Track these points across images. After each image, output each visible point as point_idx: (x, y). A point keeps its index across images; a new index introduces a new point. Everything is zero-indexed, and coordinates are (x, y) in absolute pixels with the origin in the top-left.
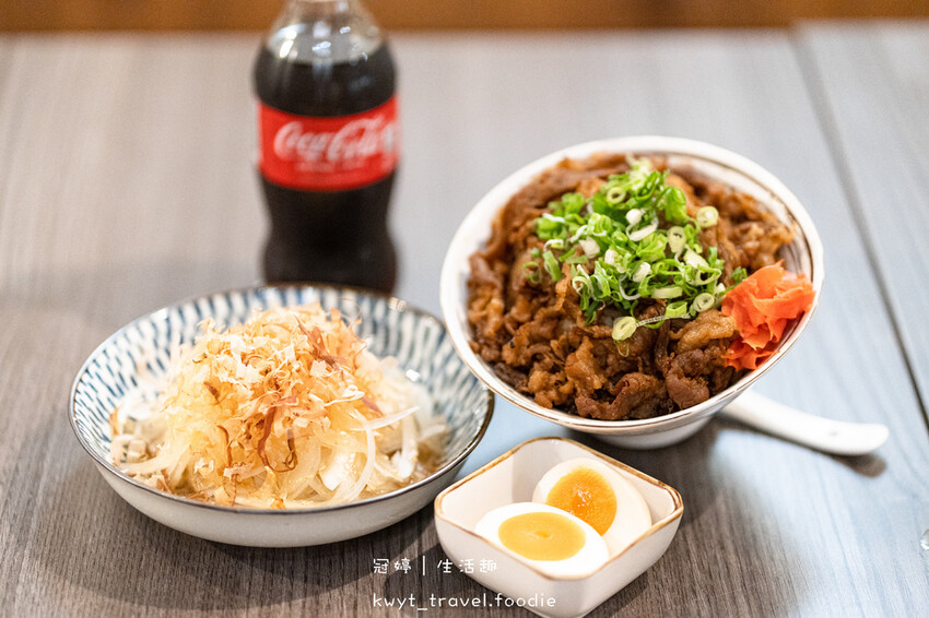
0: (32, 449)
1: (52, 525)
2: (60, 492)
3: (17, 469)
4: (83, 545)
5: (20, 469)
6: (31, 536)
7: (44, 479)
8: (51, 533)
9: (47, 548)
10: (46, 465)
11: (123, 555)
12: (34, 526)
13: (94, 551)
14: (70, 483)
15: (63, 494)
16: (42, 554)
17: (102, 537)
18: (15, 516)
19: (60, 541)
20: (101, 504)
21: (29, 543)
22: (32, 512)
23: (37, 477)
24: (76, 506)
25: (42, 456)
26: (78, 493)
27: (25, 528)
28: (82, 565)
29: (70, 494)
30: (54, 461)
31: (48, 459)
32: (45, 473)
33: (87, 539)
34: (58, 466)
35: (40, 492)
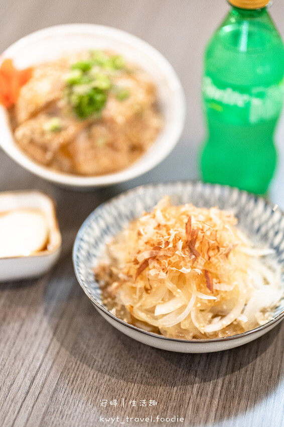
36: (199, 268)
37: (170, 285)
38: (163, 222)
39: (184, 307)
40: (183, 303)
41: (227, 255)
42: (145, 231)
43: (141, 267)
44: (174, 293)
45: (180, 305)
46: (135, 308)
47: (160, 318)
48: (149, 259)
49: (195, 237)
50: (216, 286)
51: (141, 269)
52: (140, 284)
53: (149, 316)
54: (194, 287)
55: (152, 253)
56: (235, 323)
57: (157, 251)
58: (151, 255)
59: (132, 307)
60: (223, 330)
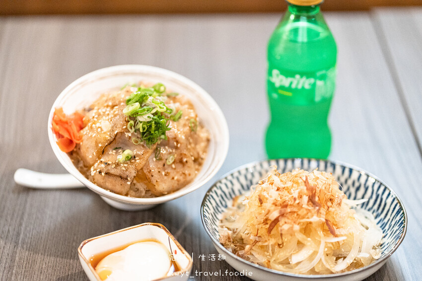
0: (16, 221)
1: (26, 258)
2: (29, 242)
3: (9, 231)
4: (40, 268)
5: (10, 230)
6: (16, 264)
7: (22, 236)
8: (25, 263)
9: (24, 270)
10: (23, 229)
11: (60, 273)
12: (17, 259)
13: (46, 271)
14: (34, 237)
15: (31, 242)
16: (21, 272)
17: (50, 264)
18: (8, 254)
19: (30, 266)
20: (49, 248)
21: (15, 267)
22: (16, 252)
23: (18, 234)
24: (37, 249)
25: (21, 225)
26: (38, 242)
27: (13, 260)
28: (40, 278)
29: (34, 242)
30: (26, 227)
31: (24, 225)
32: (22, 233)
33: (43, 265)
34: (28, 229)
35: (20, 242)
36: (323, 217)
37: (300, 237)
38: (281, 185)
39: (315, 253)
40: (314, 250)
41: (340, 204)
42: (269, 194)
43: (270, 226)
44: (305, 242)
45: (311, 252)
46: (271, 262)
47: (295, 267)
48: (279, 216)
49: (314, 191)
50: (337, 232)
51: (271, 228)
52: (272, 242)
53: (285, 267)
54: (321, 233)
55: (280, 212)
56: (355, 262)
57: (285, 209)
58: (280, 213)
59: (269, 261)
60: (348, 268)
